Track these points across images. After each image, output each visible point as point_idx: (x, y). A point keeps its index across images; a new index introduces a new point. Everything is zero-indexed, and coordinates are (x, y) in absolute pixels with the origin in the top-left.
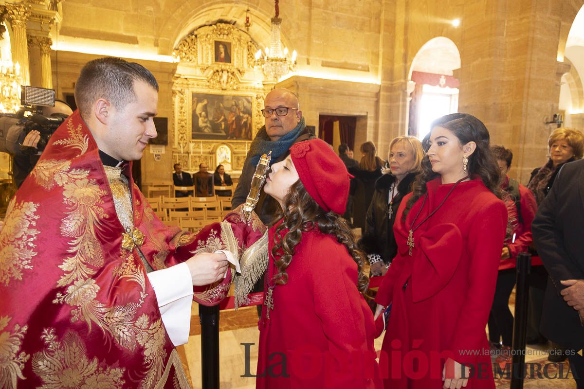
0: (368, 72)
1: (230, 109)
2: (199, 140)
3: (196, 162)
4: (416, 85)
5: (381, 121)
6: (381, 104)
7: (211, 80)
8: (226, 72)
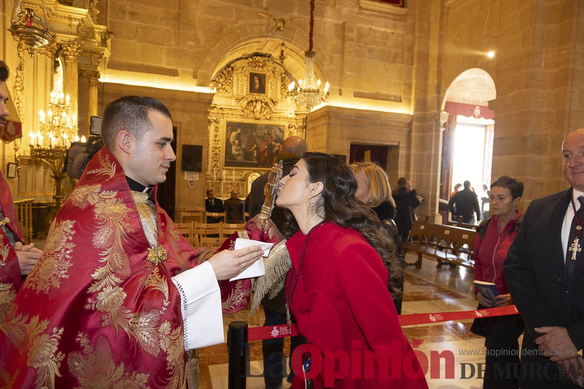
0: (399, 103)
1: (262, 138)
2: (231, 168)
3: (228, 188)
4: (449, 116)
5: (413, 152)
6: (414, 134)
7: (245, 110)
8: (259, 103)
